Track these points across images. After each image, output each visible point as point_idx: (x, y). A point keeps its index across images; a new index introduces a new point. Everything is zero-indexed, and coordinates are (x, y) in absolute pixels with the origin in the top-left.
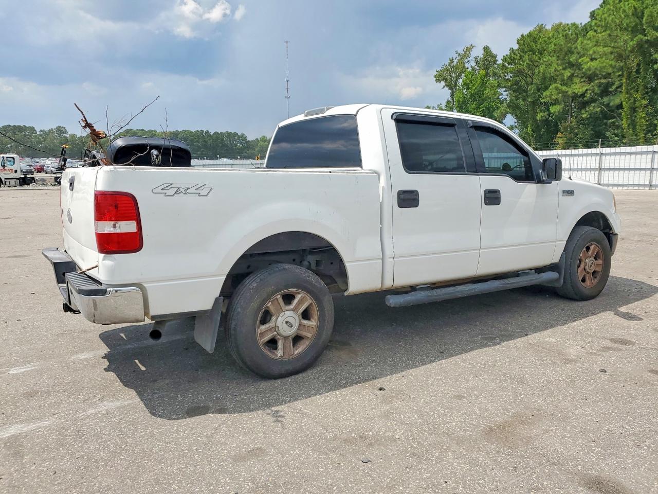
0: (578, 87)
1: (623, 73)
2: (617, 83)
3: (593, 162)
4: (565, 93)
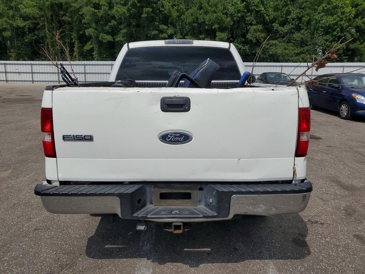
0: (20, 23)
1: (45, 19)
2: (41, 24)
3: (28, 69)
4: (11, 25)
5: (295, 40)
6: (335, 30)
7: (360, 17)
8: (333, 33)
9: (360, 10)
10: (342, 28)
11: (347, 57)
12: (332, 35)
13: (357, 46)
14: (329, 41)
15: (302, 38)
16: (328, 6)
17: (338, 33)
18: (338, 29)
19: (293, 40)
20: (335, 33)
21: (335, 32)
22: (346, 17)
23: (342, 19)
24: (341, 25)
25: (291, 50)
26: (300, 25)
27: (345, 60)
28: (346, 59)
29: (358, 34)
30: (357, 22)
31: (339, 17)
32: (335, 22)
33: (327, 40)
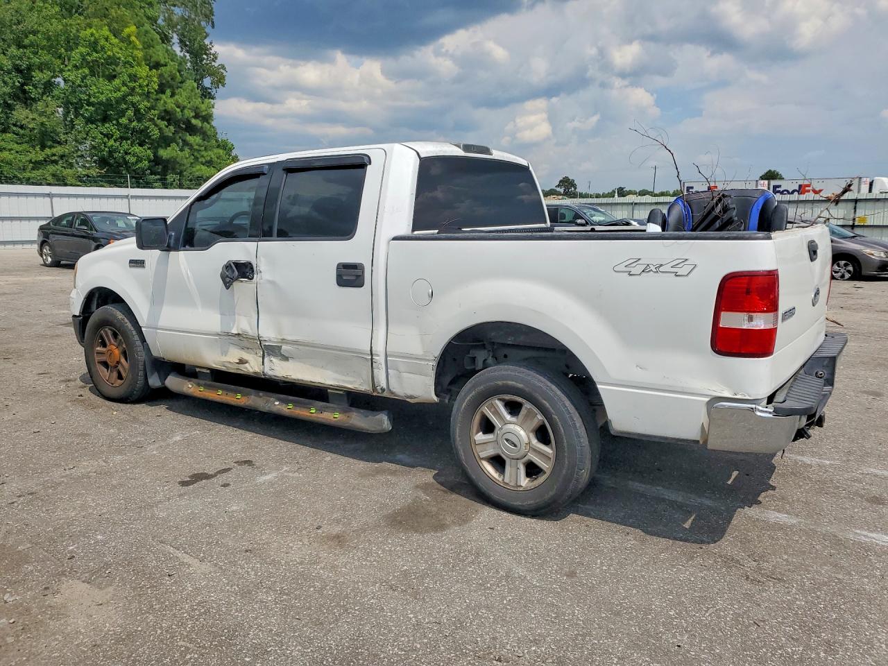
5: (22, 127)
6: (122, 113)
7: (168, 92)
8: (120, 121)
9: (166, 76)
10: (137, 111)
11: (158, 177)
12: (118, 124)
13: (174, 154)
14: (114, 137)
15: (42, 124)
16: (95, 54)
17: (130, 121)
18: (130, 113)
19: (15, 125)
20: (124, 121)
21: (123, 119)
22: (140, 86)
23: (133, 89)
24: (133, 104)
25: (17, 152)
26: (26, 87)
27: (156, 184)
28: (156, 181)
29: (172, 128)
30: (165, 102)
31: (124, 84)
32: (119, 94)
33: (109, 136)
